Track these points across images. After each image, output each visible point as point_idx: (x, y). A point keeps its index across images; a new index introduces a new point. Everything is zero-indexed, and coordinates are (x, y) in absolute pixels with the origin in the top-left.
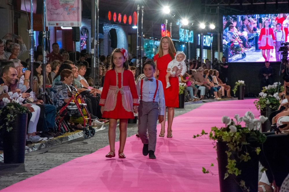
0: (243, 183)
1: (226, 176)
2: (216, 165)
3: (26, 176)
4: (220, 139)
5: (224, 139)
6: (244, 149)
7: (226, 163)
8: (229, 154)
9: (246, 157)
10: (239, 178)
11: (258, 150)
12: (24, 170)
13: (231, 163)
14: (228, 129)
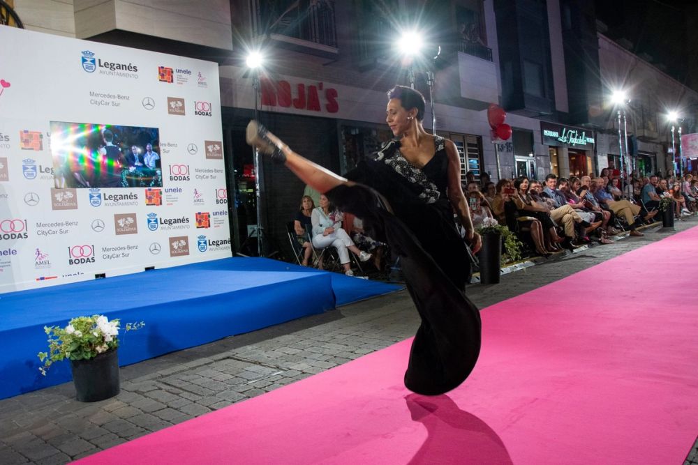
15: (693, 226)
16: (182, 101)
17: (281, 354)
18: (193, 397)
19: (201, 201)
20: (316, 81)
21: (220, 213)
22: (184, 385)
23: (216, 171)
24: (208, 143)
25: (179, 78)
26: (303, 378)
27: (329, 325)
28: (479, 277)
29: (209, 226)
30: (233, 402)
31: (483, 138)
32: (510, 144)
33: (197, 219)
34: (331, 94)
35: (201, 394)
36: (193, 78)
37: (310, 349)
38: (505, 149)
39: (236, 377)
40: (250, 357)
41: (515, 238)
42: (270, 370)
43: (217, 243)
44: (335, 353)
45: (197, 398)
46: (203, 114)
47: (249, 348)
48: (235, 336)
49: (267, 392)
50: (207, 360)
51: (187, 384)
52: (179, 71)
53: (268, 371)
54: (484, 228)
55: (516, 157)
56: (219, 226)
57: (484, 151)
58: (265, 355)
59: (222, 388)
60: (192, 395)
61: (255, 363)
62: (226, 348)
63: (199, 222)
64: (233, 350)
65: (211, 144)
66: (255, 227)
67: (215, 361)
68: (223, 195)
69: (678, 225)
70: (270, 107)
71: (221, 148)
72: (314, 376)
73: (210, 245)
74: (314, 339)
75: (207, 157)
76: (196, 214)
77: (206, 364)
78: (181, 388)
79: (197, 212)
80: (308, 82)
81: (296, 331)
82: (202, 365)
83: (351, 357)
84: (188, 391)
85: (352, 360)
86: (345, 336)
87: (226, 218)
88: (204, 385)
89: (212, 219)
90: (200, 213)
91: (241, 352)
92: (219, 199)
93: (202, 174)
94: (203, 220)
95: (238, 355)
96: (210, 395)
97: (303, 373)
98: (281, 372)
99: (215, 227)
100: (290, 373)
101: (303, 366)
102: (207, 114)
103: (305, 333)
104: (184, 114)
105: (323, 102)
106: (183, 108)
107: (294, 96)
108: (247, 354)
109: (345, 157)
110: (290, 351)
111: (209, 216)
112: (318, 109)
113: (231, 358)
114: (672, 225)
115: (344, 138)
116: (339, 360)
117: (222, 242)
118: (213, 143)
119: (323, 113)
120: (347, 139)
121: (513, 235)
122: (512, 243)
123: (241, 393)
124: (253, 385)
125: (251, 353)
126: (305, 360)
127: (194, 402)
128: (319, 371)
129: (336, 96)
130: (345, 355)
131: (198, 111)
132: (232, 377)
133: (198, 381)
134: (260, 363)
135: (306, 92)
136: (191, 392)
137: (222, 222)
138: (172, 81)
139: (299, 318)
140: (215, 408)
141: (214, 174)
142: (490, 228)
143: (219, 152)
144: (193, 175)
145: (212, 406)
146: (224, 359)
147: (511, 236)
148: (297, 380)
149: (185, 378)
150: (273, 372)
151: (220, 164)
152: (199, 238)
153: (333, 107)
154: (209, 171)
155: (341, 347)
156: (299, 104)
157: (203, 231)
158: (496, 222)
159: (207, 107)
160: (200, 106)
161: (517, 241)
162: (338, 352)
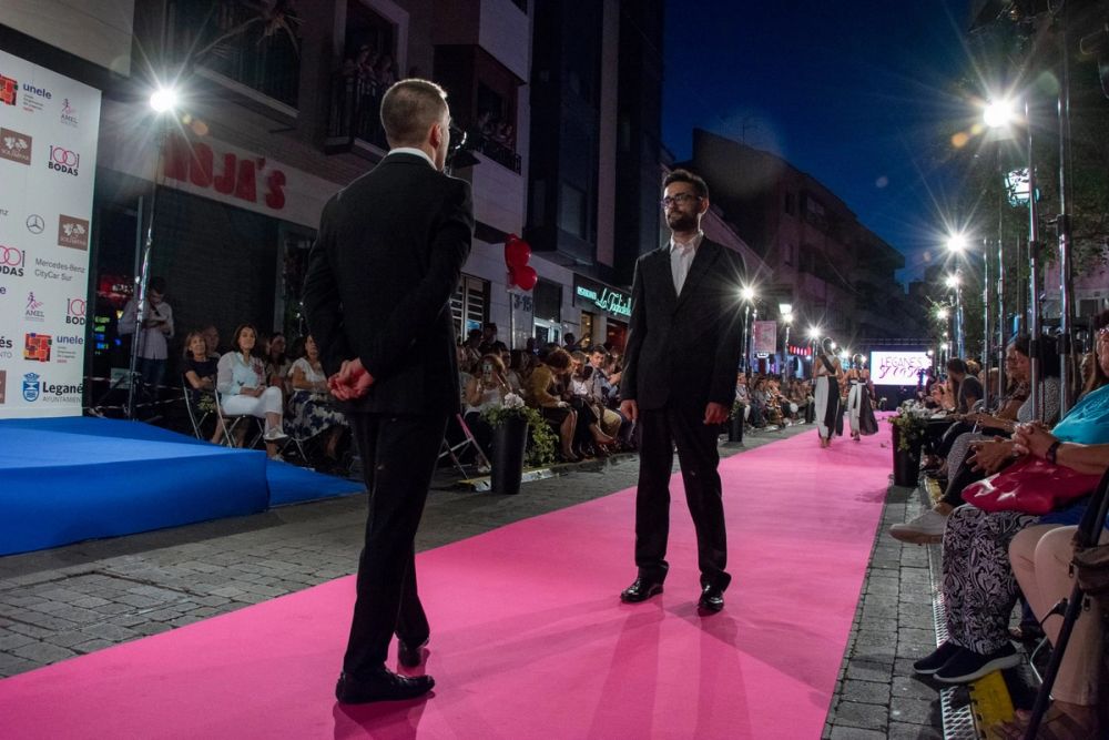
0: (911, 455)
1: (899, 449)
2: (891, 441)
3: (745, 449)
4: (895, 423)
5: (898, 423)
6: (913, 431)
7: (899, 440)
8: (901, 434)
9: (914, 437)
10: (908, 451)
11: (922, 432)
12: (742, 446)
13: (903, 441)
14: (901, 417)
15: (765, 443)
16: (28, 140)
17: (188, 570)
18: (35, 632)
19: (39, 315)
20: (256, 155)
21: (70, 340)
22: (14, 613)
23: (73, 268)
24: (64, 220)
25: (28, 100)
26: (235, 608)
27: (264, 533)
28: (489, 483)
29: (48, 359)
30: (116, 642)
31: (493, 284)
32: (529, 298)
33: (27, 345)
34: (277, 179)
35: (52, 627)
36: (53, 108)
37: (239, 567)
38: (522, 306)
39: (115, 602)
40: (134, 574)
41: (548, 427)
42: (175, 595)
43: (58, 390)
44: (283, 574)
45: (44, 633)
46: (64, 169)
47: (129, 559)
48: (100, 539)
49: (174, 627)
50: (53, 574)
51: (21, 611)
52: (29, 89)
53: (170, 596)
54: (505, 410)
55: (535, 319)
56: (65, 361)
57: (492, 305)
58: (162, 572)
59: (91, 619)
60: (35, 628)
61: (144, 583)
62: (85, 557)
63: (31, 349)
64: (100, 562)
65: (70, 223)
66: (128, 372)
67: (69, 576)
68: (80, 310)
69: (746, 440)
70: (175, 181)
71: (87, 231)
72: (252, 607)
73: (45, 391)
74: (242, 551)
75: (60, 243)
76: (28, 336)
77: (51, 581)
78: (9, 618)
79: (29, 332)
80: (242, 154)
81: (208, 539)
82: (46, 582)
83: (310, 582)
84: (26, 623)
85: (312, 586)
86: (295, 551)
87: (80, 349)
88: (55, 614)
89: (54, 347)
90: (33, 335)
91: (116, 564)
92: (72, 316)
93: (46, 269)
94: (38, 347)
95: (112, 569)
96: (71, 629)
97: (234, 601)
98: (194, 599)
99: (59, 361)
100: (209, 601)
101: (231, 590)
102: (70, 171)
103: (224, 542)
104: (28, 162)
105: (262, 189)
106: (27, 152)
107: (218, 170)
108: (126, 568)
109: (284, 281)
110: (206, 568)
111: (50, 342)
112: (252, 197)
113: (100, 573)
114: (739, 439)
115: (286, 251)
116: (291, 586)
117: (68, 389)
118: (74, 221)
119: (260, 207)
120: (291, 254)
121: (546, 423)
122: (542, 436)
123: (129, 627)
124: (150, 615)
125: (135, 568)
126: (232, 582)
127: (41, 640)
128: (261, 600)
129: (284, 184)
130: (298, 578)
131: (55, 162)
132: (105, 602)
133: (45, 607)
134: (153, 584)
135: (238, 168)
136: (31, 624)
137: (72, 355)
138: (14, 103)
139: (210, 520)
140: (83, 650)
141: (68, 273)
142: (513, 410)
143: (83, 237)
144: (30, 267)
145: (78, 648)
146: (85, 574)
147: (543, 424)
148: (226, 611)
149: (14, 601)
150: (181, 598)
151: (82, 258)
152: (26, 376)
153: (276, 200)
154: (60, 266)
155: (290, 567)
156: (224, 185)
157: (35, 367)
158: (523, 403)
159: (71, 160)
160: (59, 156)
161: (550, 433)
162: (286, 573)
